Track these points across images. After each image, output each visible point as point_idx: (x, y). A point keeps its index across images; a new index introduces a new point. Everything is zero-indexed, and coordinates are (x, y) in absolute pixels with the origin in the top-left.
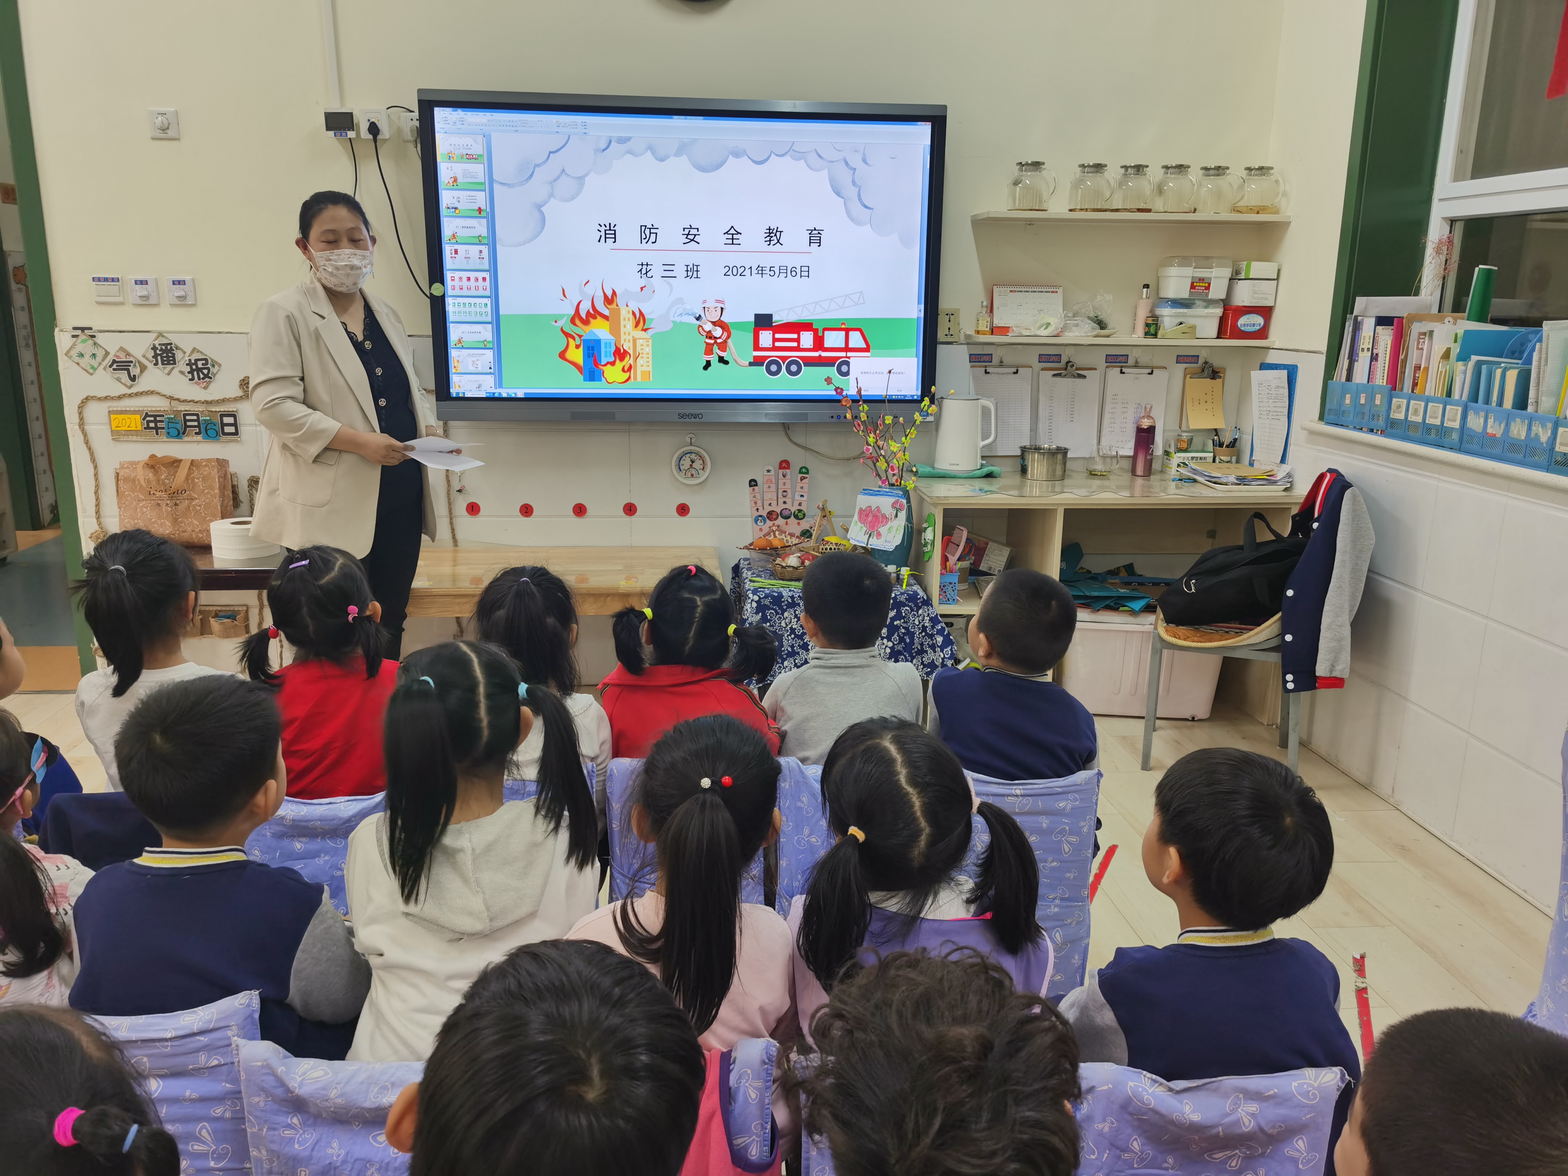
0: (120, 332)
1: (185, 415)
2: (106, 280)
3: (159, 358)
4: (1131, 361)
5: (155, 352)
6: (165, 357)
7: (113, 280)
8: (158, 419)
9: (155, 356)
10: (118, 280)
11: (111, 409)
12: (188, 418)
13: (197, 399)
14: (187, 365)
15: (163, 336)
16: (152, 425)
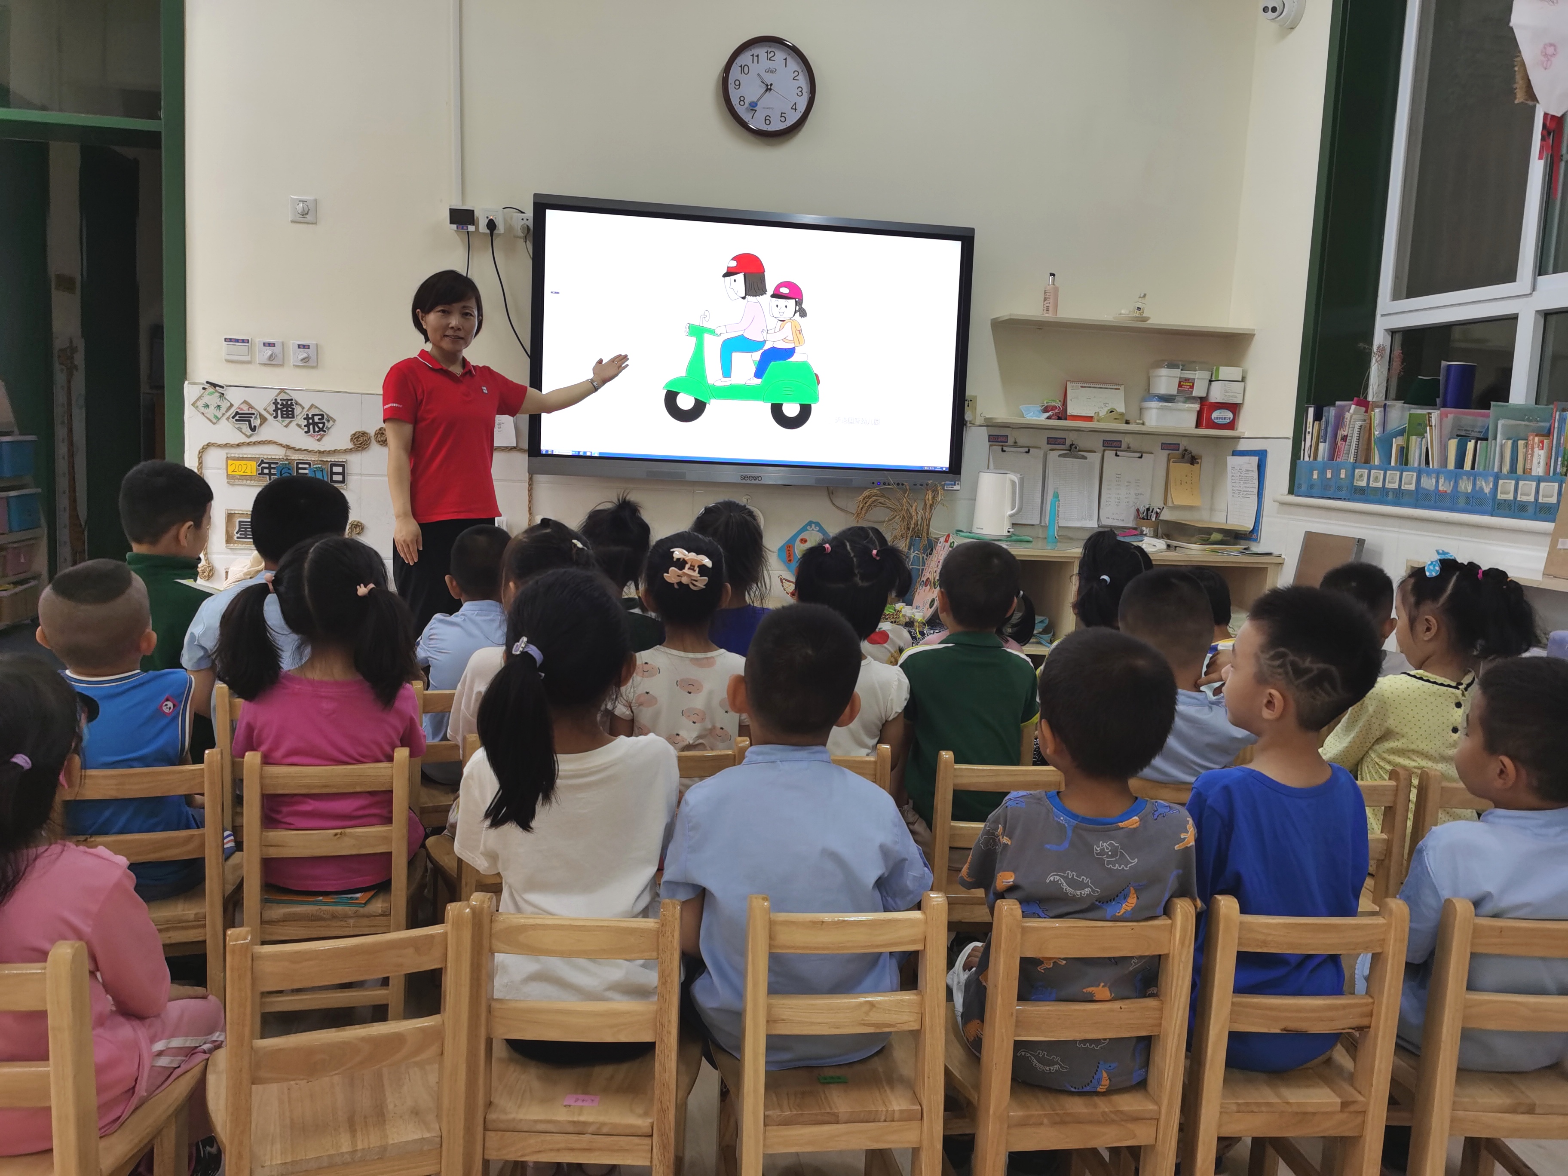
0: (246, 387)
1: (298, 464)
2: (237, 341)
3: (279, 411)
4: (1124, 446)
5: (276, 407)
6: (284, 411)
7: (243, 341)
8: (272, 466)
9: (276, 410)
10: (248, 341)
11: (229, 456)
12: (300, 466)
13: (310, 449)
14: (304, 419)
15: (285, 393)
16: (266, 471)
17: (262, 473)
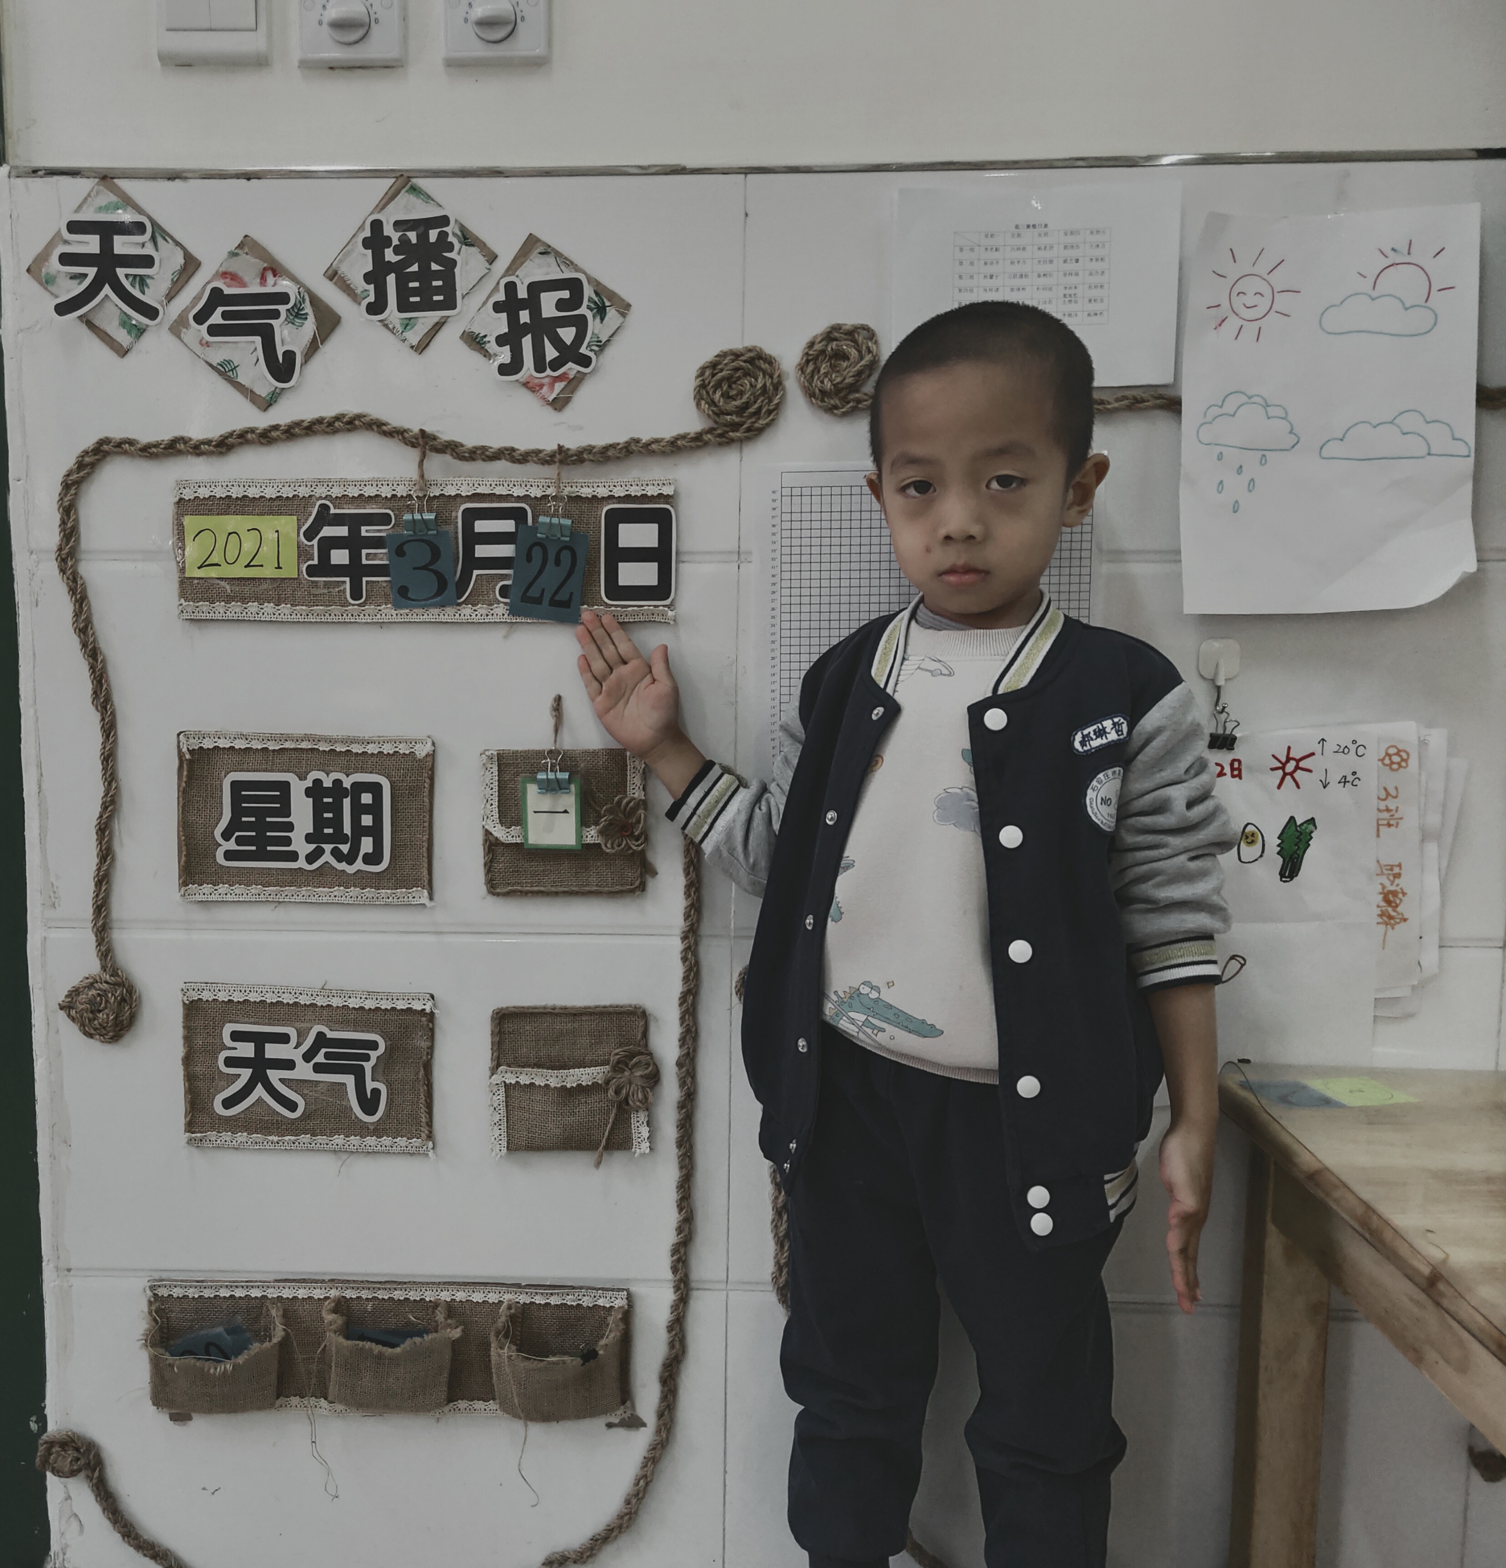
0: (248, 176)
1: (471, 516)
3: (391, 279)
5: (378, 258)
6: (413, 277)
8: (365, 531)
9: (375, 277)
11: (188, 495)
12: (481, 526)
13: (523, 445)
14: (498, 307)
15: (414, 190)
16: (340, 557)
17: (324, 568)
